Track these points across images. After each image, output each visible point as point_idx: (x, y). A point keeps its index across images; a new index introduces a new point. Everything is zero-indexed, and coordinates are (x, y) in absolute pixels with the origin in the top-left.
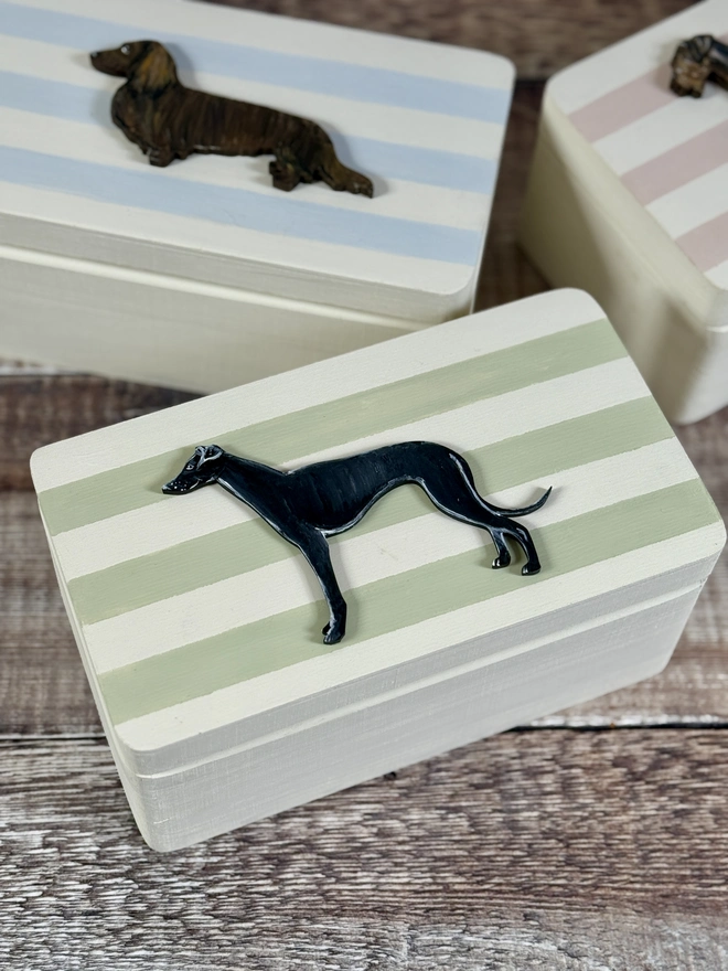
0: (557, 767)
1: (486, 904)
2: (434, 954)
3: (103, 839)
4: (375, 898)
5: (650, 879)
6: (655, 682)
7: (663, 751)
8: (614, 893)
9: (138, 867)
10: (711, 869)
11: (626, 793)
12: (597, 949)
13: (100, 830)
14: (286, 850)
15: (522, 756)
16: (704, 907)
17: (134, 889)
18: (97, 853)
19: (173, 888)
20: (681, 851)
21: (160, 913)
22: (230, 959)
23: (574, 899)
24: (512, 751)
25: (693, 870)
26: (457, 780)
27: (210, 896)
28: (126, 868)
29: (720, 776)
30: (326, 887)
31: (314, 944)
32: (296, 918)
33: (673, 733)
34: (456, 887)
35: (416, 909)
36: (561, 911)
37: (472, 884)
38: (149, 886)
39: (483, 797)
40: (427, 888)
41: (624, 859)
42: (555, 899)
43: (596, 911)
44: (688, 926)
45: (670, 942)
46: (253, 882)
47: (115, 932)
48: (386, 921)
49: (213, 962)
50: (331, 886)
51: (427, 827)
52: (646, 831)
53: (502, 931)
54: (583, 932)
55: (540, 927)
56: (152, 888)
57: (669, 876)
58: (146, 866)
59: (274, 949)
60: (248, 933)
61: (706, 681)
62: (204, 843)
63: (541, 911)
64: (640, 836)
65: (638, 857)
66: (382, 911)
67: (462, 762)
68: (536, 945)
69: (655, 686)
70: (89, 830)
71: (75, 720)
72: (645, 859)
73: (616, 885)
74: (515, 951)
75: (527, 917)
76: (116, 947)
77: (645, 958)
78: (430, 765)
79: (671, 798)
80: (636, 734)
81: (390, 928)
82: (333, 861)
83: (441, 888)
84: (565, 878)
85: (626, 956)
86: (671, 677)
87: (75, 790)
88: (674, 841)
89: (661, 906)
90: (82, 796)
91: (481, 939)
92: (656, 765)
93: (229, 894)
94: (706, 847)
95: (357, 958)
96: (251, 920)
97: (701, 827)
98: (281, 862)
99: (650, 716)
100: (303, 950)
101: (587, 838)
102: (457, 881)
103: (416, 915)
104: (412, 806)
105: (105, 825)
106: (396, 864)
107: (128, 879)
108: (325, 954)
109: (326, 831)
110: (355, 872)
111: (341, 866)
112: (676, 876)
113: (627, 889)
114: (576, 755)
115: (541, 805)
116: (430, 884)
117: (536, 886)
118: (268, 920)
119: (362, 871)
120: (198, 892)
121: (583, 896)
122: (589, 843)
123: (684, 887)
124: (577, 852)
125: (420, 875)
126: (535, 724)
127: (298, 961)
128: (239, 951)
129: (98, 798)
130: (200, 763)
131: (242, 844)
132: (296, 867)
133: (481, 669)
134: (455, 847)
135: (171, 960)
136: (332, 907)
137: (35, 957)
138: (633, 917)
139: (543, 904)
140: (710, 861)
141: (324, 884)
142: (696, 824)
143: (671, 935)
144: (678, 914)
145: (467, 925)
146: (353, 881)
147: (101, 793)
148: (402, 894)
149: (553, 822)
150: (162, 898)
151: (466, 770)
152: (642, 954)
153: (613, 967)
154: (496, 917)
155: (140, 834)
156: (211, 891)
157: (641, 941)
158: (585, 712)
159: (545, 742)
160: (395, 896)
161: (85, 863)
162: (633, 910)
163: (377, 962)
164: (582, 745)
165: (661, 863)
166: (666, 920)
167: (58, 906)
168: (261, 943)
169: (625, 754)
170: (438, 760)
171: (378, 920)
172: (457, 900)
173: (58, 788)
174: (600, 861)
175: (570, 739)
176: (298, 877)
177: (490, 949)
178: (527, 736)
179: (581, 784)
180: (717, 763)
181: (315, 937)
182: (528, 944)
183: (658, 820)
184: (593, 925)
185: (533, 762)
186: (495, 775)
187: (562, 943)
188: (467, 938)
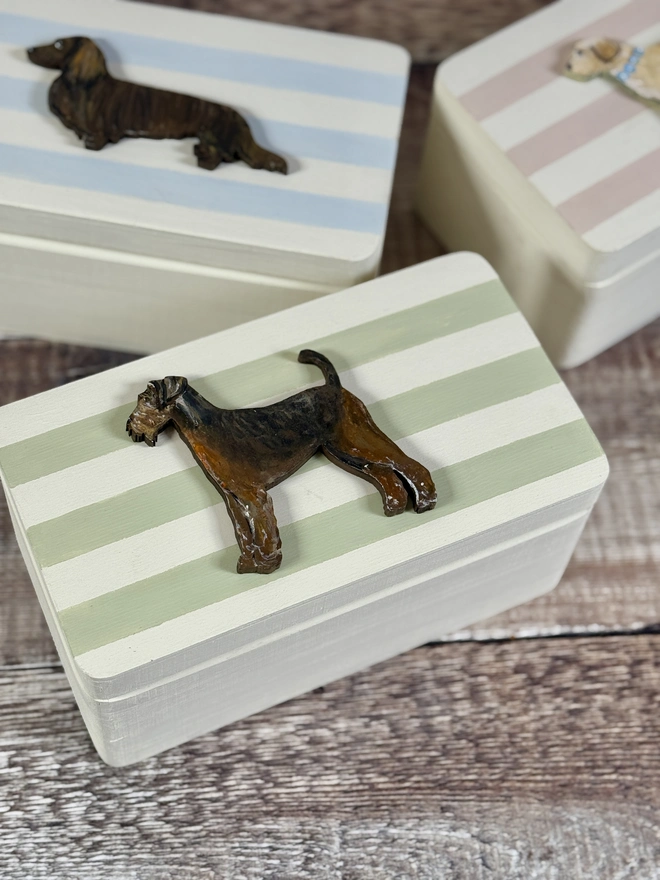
0: (466, 676)
1: (407, 800)
2: (364, 846)
3: (63, 758)
4: (310, 799)
5: (550, 771)
6: (548, 598)
7: (557, 658)
8: (518, 785)
9: (96, 781)
10: (603, 760)
11: (527, 695)
12: (506, 835)
13: (59, 750)
14: (228, 760)
15: (434, 668)
16: (597, 793)
17: (93, 801)
18: (59, 770)
19: (128, 799)
20: (576, 745)
21: (117, 821)
22: (182, 859)
23: (484, 792)
24: (426, 664)
25: (587, 761)
26: (379, 691)
27: (162, 804)
28: (85, 782)
29: (608, 678)
30: (265, 792)
31: (256, 842)
32: (240, 820)
33: (566, 642)
34: (381, 786)
35: (346, 807)
36: (472, 803)
37: (394, 782)
38: (106, 797)
39: (402, 705)
40: (354, 788)
41: (527, 755)
42: (467, 793)
43: (503, 801)
44: (585, 811)
45: (568, 826)
46: (201, 790)
47: (78, 840)
48: (319, 819)
49: (166, 863)
50: (269, 790)
51: (353, 734)
52: (545, 729)
53: (422, 823)
54: (493, 820)
55: (455, 818)
56: (110, 799)
57: (566, 768)
58: (103, 780)
59: (220, 848)
60: (196, 835)
61: (593, 595)
62: (154, 757)
63: (455, 804)
64: (540, 734)
65: (538, 752)
66: (317, 811)
67: (381, 675)
68: (453, 834)
69: (548, 601)
70: (50, 750)
71: (33, 651)
72: (545, 754)
73: (520, 778)
74: (434, 840)
75: (444, 810)
76: (78, 854)
77: (548, 840)
78: (354, 679)
79: (566, 699)
80: (533, 645)
81: (323, 825)
82: (271, 768)
83: (367, 787)
84: (476, 773)
85: (531, 840)
86: (562, 592)
87: (35, 715)
88: (570, 737)
89: (560, 794)
90: (43, 719)
91: (404, 831)
92: (552, 671)
93: (179, 801)
94: (597, 741)
95: (295, 853)
96: (199, 823)
97: (593, 723)
98: (224, 771)
99: (546, 626)
100: (246, 848)
101: (493, 737)
102: (381, 781)
103: (346, 812)
104: (339, 716)
105: (65, 745)
106: (327, 768)
107: (87, 792)
108: (267, 851)
109: (264, 742)
110: (291, 777)
111: (278, 773)
112: (572, 767)
113: (530, 781)
114: (481, 665)
115: (453, 710)
116: (357, 785)
117: (450, 781)
118: (213, 823)
119: (297, 775)
120: (151, 801)
121: (491, 789)
122: (495, 742)
123: (579, 777)
124: (485, 750)
125: (348, 777)
126: (444, 639)
127: (242, 858)
128: (189, 852)
129: (57, 720)
130: (151, 687)
131: (188, 756)
132: (238, 775)
133: (398, 593)
134: (379, 750)
135: (128, 862)
136: (272, 809)
137: (6, 866)
138: (536, 805)
139: (458, 798)
140: (601, 752)
141: (263, 789)
142: (587, 721)
143: (569, 820)
144: (575, 801)
145: (392, 819)
146: (289, 785)
147: (60, 716)
148: (333, 795)
149: (464, 725)
150: (118, 807)
151: (385, 682)
152: (545, 838)
153: (520, 850)
154: (416, 810)
155: (95, 751)
156: (162, 799)
157: (543, 826)
158: (489, 625)
159: (455, 654)
160: (326, 797)
161: (47, 779)
162: (536, 798)
163: (312, 856)
164: (486, 655)
165: (559, 757)
166: (565, 806)
167: (24, 820)
168: (208, 844)
169: (524, 662)
170: (360, 675)
171: (313, 818)
172: (381, 798)
173: (20, 713)
174: (506, 757)
175: (475, 651)
176: (240, 783)
177: (411, 840)
178: (439, 650)
179: (486, 691)
180: (604, 666)
181: (257, 836)
182: (445, 833)
183: (555, 719)
184: (501, 814)
185: (444, 672)
186: (411, 685)
187: (475, 830)
188: (392, 831)
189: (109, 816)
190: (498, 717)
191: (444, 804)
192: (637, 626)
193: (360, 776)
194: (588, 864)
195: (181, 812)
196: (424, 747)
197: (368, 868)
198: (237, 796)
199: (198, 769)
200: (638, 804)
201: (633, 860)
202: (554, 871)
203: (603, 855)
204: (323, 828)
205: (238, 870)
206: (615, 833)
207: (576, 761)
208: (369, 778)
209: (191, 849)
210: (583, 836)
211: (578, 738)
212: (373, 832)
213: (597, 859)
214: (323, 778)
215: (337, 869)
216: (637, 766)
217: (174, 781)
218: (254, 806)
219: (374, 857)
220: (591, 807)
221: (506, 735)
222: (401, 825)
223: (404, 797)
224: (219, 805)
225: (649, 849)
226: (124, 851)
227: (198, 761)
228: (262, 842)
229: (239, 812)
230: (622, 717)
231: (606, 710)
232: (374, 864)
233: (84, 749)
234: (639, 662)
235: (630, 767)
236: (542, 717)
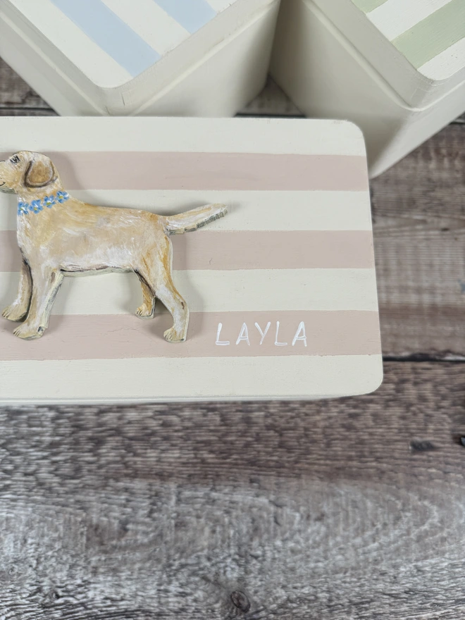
189: (16, 467)
190: (298, 416)
191: (253, 477)
192: (405, 354)
193: (195, 452)
194: (347, 525)
195: (66, 469)
196: (244, 434)
197: (194, 520)
198: (107, 460)
199: (81, 439)
200: (388, 484)
201: (378, 523)
202: (323, 529)
203: (359, 519)
204: (165, 488)
205: (103, 514)
206: (369, 504)
207: (349, 451)
208: (202, 454)
209: (71, 496)
210: (347, 505)
211: (353, 435)
212: (200, 494)
213: (354, 522)
214: (170, 451)
215: (172, 518)
216: (392, 457)
217: (64, 446)
218: (118, 469)
219: (199, 512)
220: (355, 485)
221: (302, 429)
222: (220, 490)
223: (225, 470)
224: (93, 467)
225: (391, 517)
226: (26, 493)
227: (82, 433)
228: (121, 495)
229: (107, 472)
230: (386, 421)
231: (376, 416)
232: (198, 517)
233: (3, 417)
234: (404, 381)
235: (386, 457)
236: (330, 418)
